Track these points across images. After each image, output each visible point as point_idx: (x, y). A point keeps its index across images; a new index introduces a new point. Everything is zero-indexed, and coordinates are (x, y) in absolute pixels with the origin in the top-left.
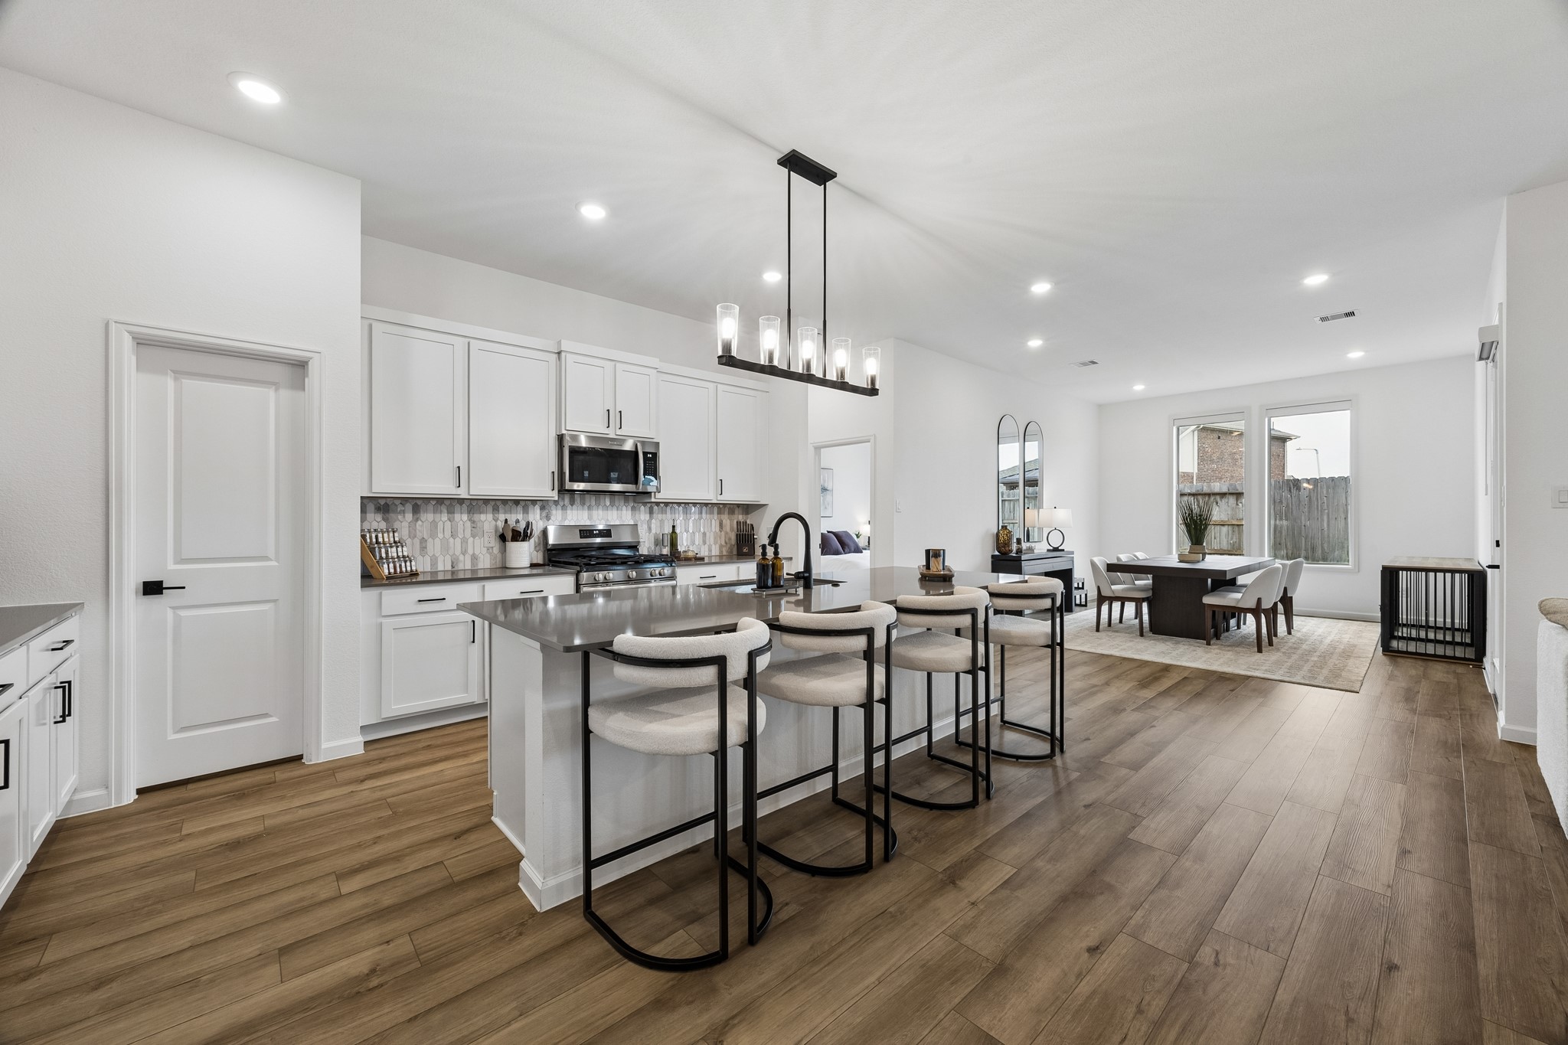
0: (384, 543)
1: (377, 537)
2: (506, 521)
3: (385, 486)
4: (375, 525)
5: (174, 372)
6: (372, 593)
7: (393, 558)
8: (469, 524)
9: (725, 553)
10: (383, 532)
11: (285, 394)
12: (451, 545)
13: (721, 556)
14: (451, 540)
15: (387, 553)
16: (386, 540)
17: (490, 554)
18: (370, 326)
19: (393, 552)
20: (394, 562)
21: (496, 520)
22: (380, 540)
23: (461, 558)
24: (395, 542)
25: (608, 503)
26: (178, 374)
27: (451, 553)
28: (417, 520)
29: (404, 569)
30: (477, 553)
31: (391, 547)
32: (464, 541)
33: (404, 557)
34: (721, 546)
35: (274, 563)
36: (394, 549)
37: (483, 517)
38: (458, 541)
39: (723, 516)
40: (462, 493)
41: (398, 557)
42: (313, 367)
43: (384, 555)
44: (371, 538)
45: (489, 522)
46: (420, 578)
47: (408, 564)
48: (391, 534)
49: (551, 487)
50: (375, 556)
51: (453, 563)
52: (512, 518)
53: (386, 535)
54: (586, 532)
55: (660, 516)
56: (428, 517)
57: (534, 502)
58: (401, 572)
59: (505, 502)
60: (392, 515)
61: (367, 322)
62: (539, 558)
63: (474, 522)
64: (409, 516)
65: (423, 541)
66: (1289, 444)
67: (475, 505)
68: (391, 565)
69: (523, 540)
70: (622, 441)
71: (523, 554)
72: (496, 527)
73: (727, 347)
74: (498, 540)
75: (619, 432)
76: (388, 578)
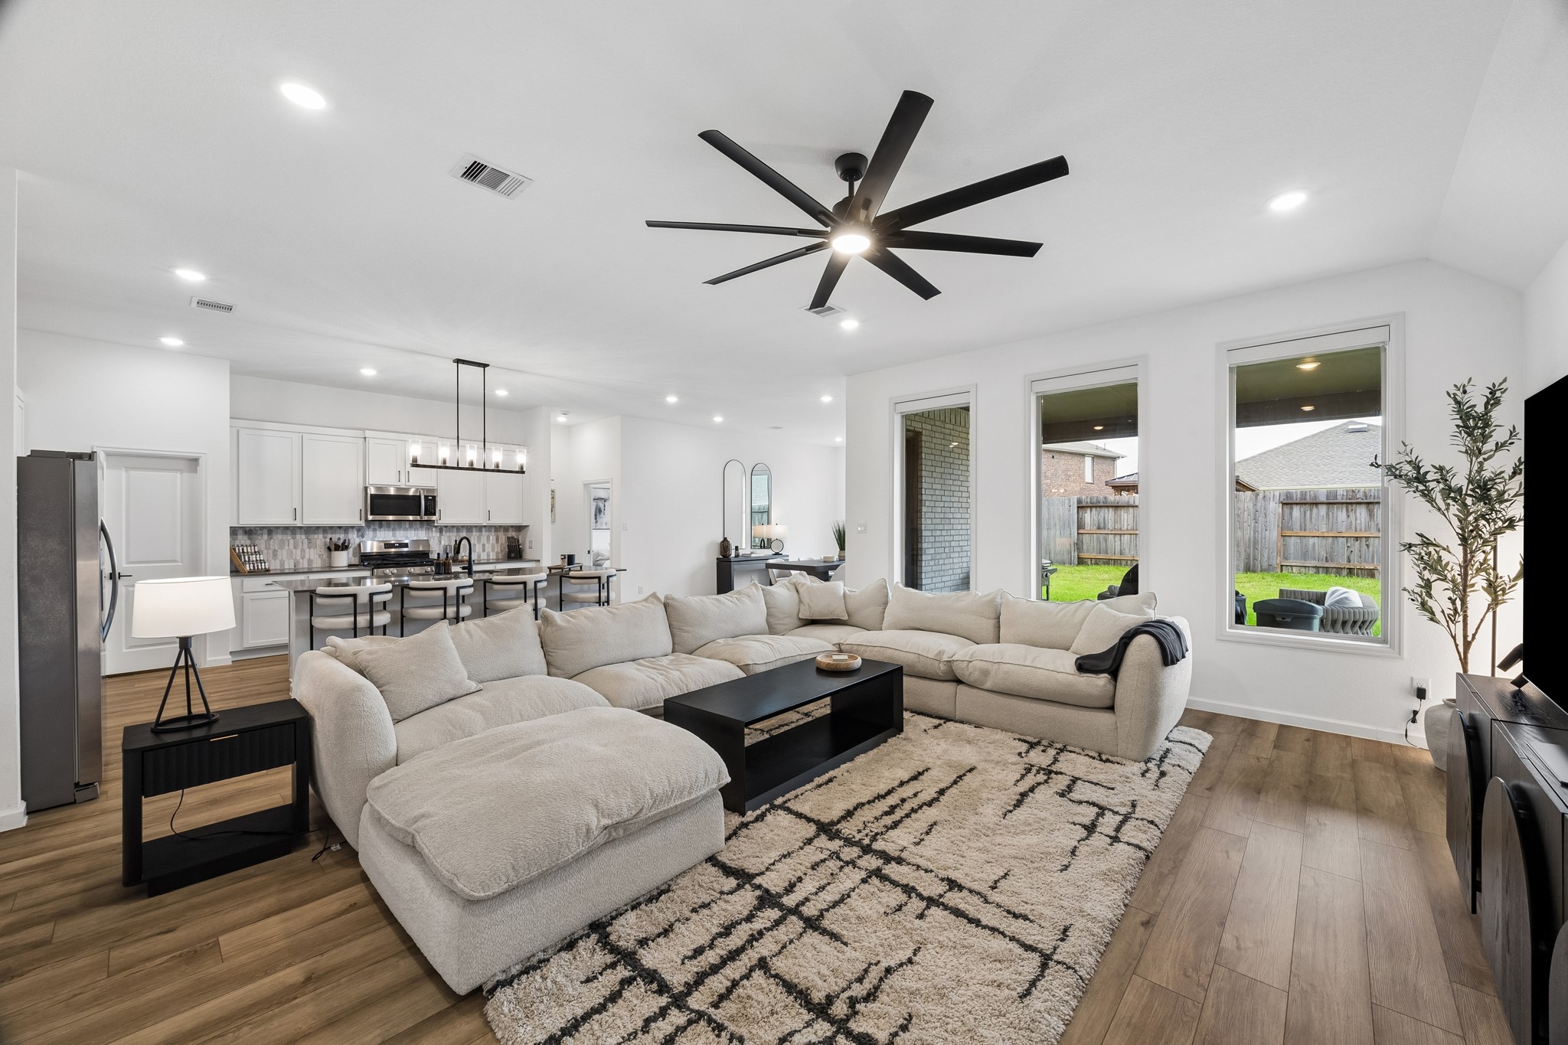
0: (248, 553)
1: (243, 549)
2: (331, 539)
3: (248, 521)
4: (243, 542)
5: (125, 468)
6: (238, 580)
7: (253, 561)
8: (306, 541)
9: (500, 557)
10: (247, 546)
11: (186, 475)
12: (294, 553)
13: (497, 559)
14: (294, 550)
15: (249, 558)
16: (249, 551)
17: (321, 559)
18: (238, 431)
19: (253, 558)
20: (253, 564)
21: (325, 538)
22: (245, 551)
23: (301, 561)
24: (255, 552)
25: (407, 526)
26: (127, 468)
27: (294, 557)
28: (271, 539)
29: (260, 567)
30: (312, 558)
31: (252, 555)
32: (303, 551)
33: (260, 560)
34: (497, 553)
35: (180, 564)
36: (254, 556)
37: (316, 536)
38: (299, 551)
39: (499, 533)
40: (298, 523)
41: (257, 560)
42: (201, 461)
43: (247, 559)
44: (239, 550)
45: (320, 539)
46: (271, 572)
47: (263, 564)
48: (253, 548)
49: (359, 518)
50: (241, 560)
51: (295, 564)
52: (335, 537)
53: (249, 548)
54: (388, 545)
55: (448, 534)
56: (278, 537)
57: (353, 527)
58: (258, 568)
59: (331, 528)
60: (254, 536)
61: (236, 429)
62: (355, 561)
63: (309, 540)
64: (265, 537)
65: (275, 551)
66: (1118, 462)
67: (309, 530)
68: (251, 565)
69: (342, 550)
70: (408, 489)
71: (342, 558)
72: (325, 542)
73: (415, 460)
74: (327, 550)
75: (408, 484)
76: (249, 572)
